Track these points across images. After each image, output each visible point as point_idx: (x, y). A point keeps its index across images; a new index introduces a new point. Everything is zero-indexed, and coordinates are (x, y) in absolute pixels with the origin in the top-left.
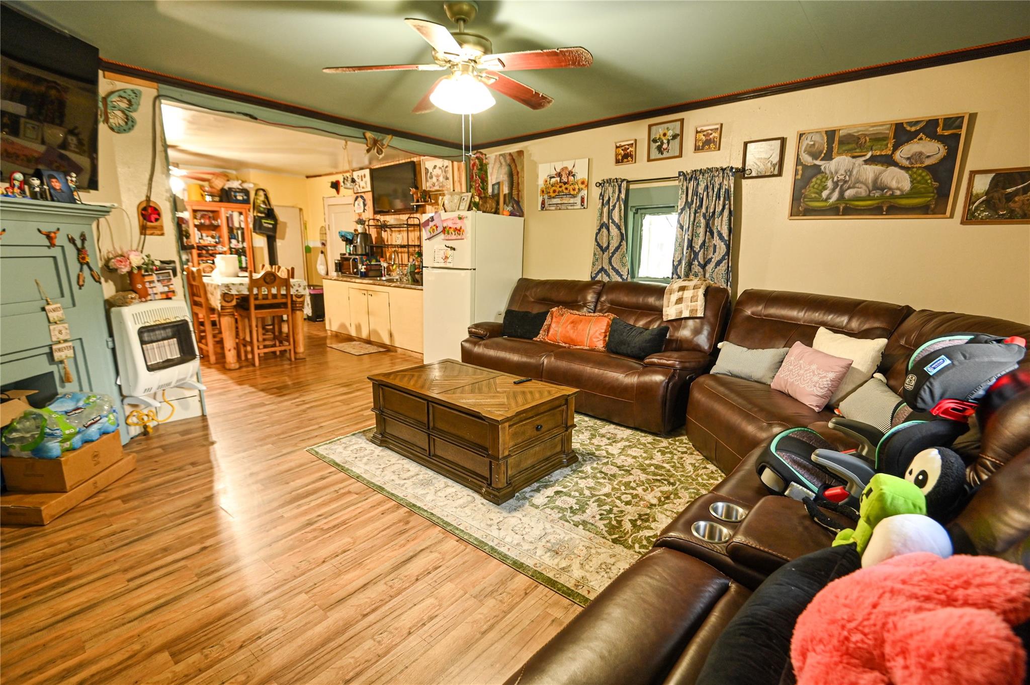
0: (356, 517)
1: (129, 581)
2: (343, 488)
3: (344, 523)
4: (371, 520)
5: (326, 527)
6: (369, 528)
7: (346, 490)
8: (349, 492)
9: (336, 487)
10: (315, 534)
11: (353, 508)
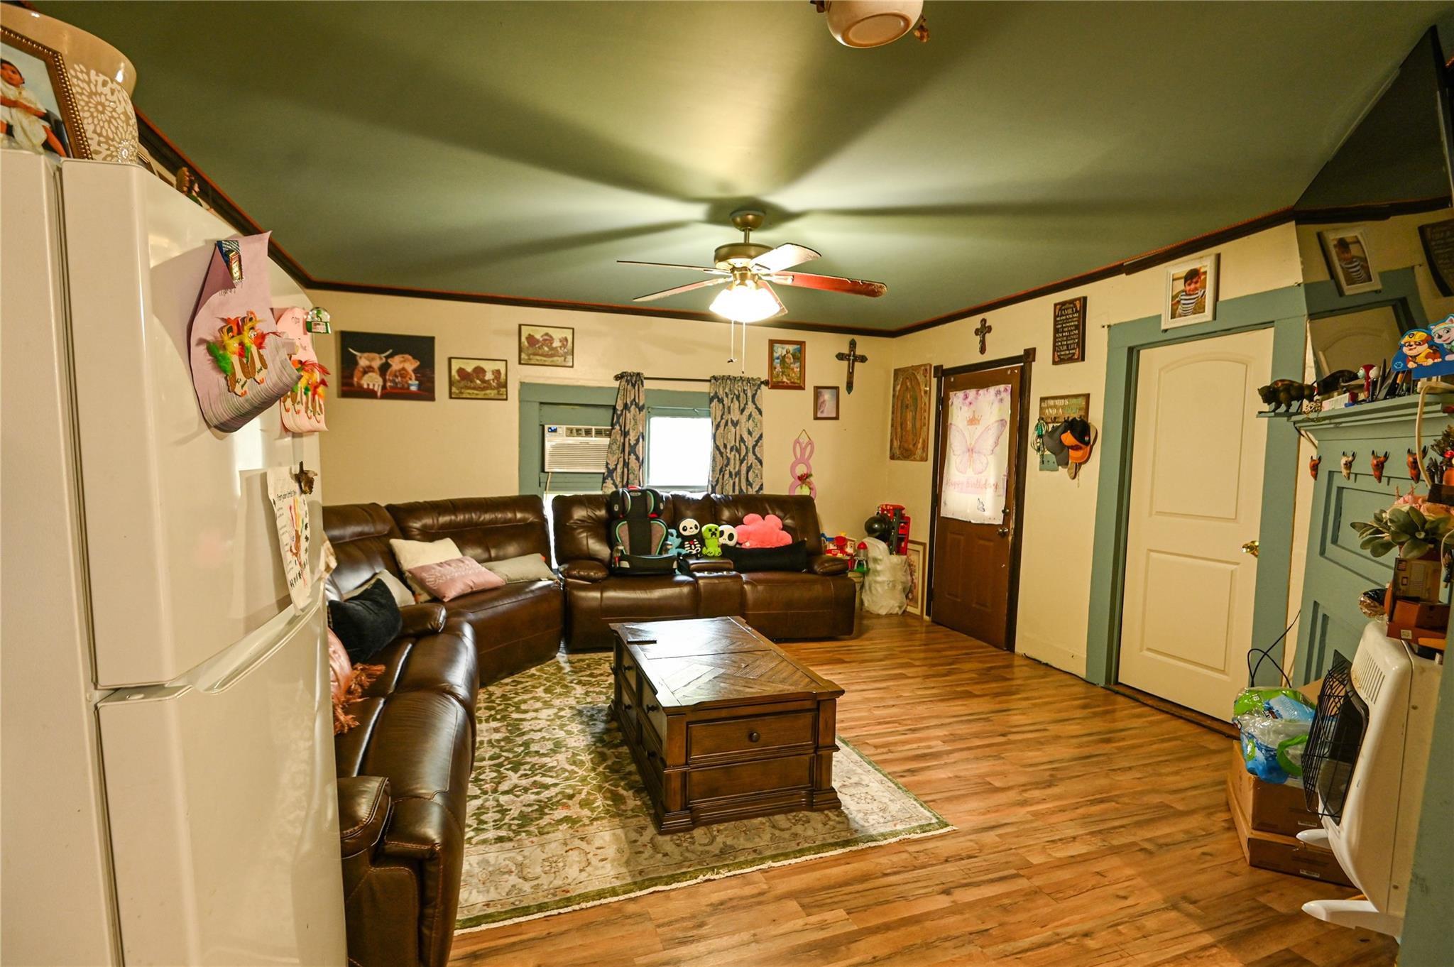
0: (868, 725)
1: (1045, 730)
2: (883, 753)
3: (880, 723)
4: (853, 719)
5: (897, 725)
6: (857, 715)
7: (879, 751)
8: (876, 747)
9: (890, 756)
10: (905, 722)
11: (872, 732)
